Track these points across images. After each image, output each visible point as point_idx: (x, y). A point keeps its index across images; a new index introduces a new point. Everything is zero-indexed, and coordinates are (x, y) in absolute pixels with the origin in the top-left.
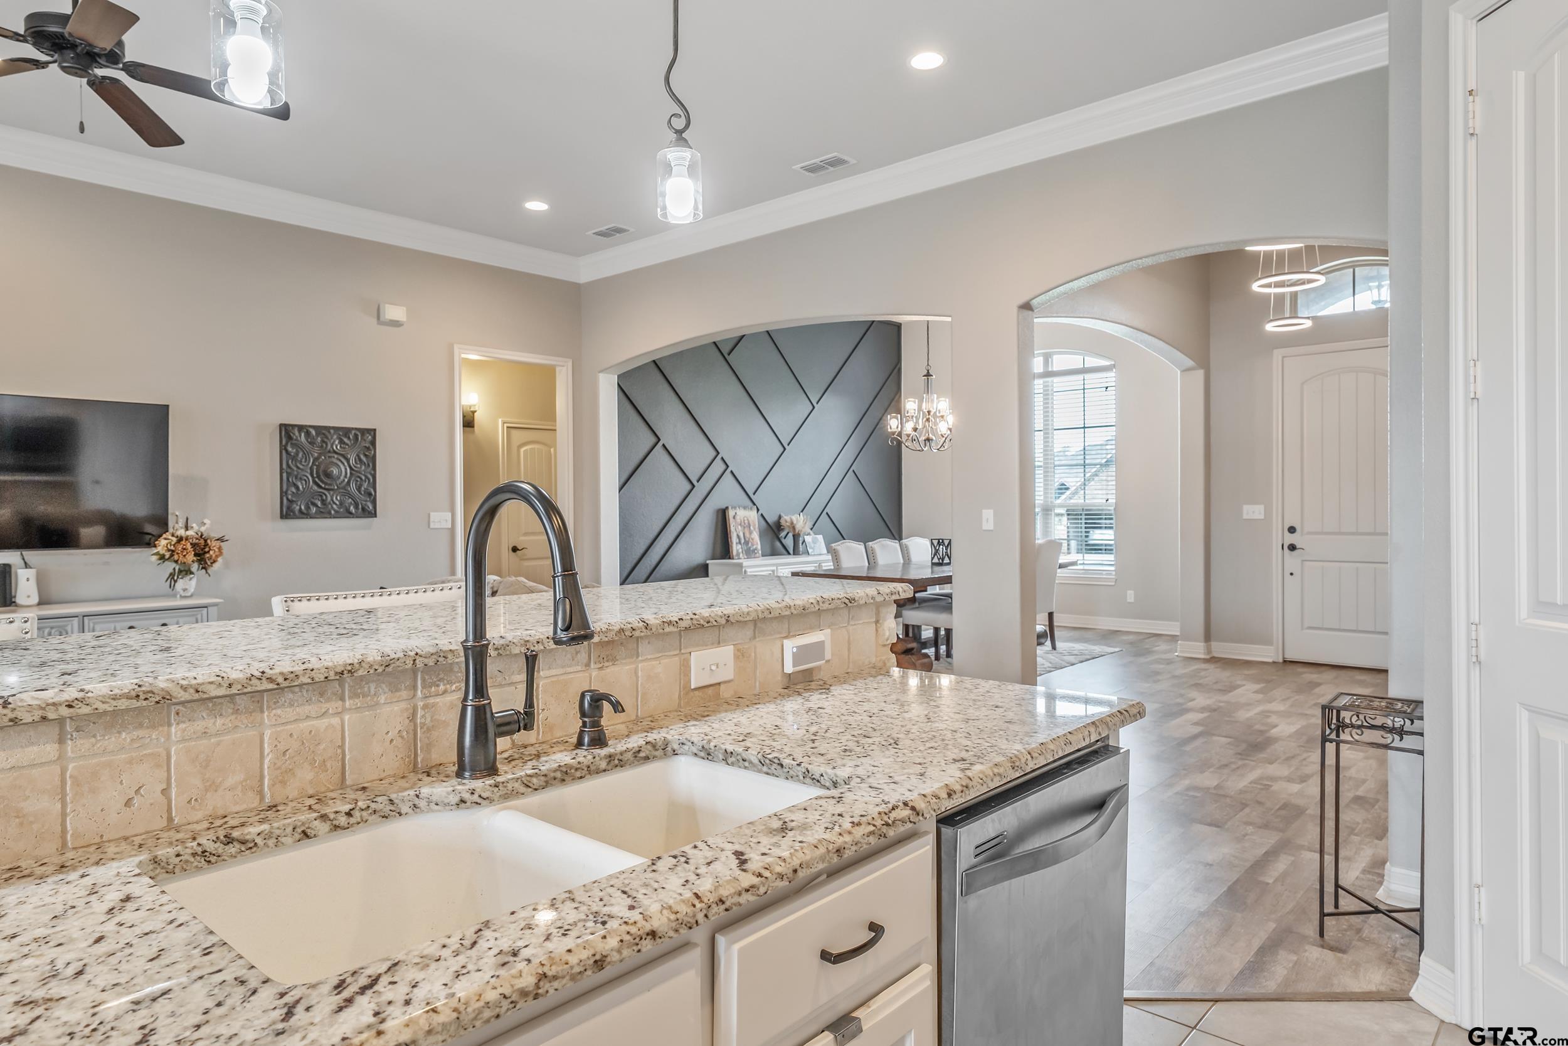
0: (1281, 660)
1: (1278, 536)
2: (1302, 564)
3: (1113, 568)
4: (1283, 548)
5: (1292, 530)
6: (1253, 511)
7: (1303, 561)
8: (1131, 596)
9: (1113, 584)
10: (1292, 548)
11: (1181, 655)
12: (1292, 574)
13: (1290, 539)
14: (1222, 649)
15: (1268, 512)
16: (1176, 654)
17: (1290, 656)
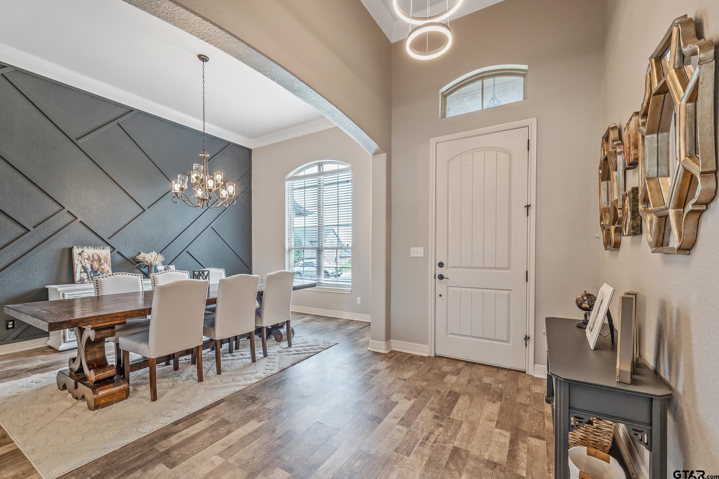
0: (433, 356)
1: (432, 270)
2: (447, 288)
3: (350, 284)
4: (435, 278)
5: (441, 265)
6: (417, 252)
7: (448, 286)
8: (359, 300)
9: (350, 293)
10: (441, 277)
11: (371, 349)
12: (440, 296)
13: (440, 271)
14: (397, 346)
15: (426, 251)
16: (369, 348)
17: (439, 353)
